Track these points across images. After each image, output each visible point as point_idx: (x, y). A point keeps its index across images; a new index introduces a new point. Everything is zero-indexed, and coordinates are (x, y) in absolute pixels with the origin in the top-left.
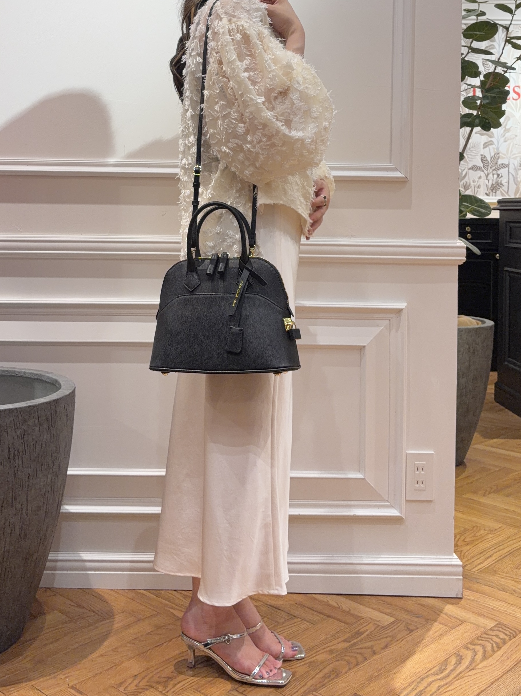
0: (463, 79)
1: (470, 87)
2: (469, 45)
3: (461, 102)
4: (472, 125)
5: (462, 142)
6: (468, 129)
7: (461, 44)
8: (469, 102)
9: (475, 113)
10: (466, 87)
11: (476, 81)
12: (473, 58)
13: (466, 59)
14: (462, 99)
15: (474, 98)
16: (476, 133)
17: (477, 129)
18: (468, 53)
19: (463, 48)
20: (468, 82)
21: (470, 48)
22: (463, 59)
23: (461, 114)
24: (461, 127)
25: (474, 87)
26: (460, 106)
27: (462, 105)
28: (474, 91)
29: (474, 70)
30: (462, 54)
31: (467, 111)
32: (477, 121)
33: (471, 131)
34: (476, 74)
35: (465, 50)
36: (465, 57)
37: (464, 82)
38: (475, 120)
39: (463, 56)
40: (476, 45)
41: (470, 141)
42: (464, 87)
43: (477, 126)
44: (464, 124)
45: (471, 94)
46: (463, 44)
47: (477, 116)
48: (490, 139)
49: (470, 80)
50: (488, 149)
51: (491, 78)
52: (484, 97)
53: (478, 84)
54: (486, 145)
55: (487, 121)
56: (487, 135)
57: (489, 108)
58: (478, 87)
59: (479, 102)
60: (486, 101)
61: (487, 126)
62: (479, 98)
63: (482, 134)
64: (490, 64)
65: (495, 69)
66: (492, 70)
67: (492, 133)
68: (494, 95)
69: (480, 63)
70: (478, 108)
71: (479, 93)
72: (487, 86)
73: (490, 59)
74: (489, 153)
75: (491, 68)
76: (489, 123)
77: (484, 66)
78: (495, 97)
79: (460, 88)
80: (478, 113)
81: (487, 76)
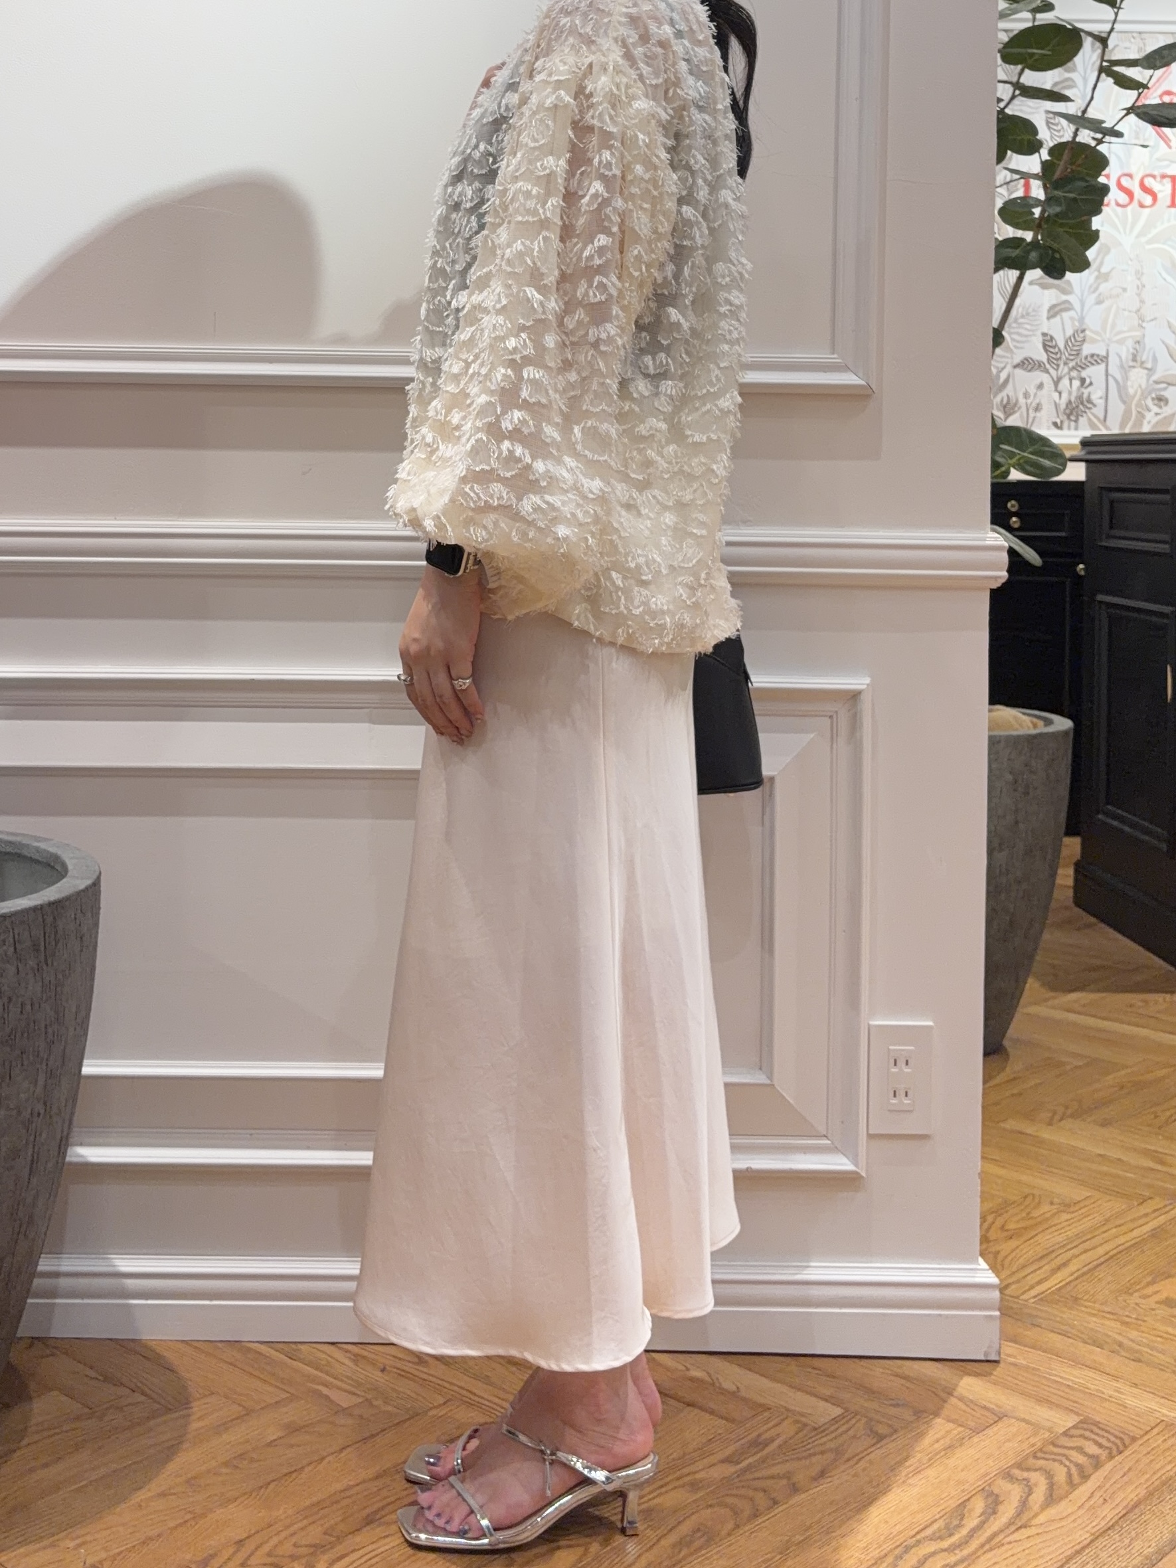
0: (1001, 158)
1: (1016, 176)
2: (1014, 80)
3: (996, 212)
4: (1022, 266)
5: (999, 305)
6: (1013, 274)
7: (995, 76)
8: (1014, 212)
9: (1028, 236)
10: (1009, 176)
11: (1032, 163)
12: (1024, 108)
13: (1008, 111)
14: (999, 203)
15: (1026, 202)
16: (1031, 283)
17: (1034, 274)
18: (1013, 97)
19: (1000, 85)
20: (1012, 166)
21: (1017, 85)
22: (1001, 111)
23: (996, 239)
24: (996, 270)
25: (1025, 176)
26: (993, 221)
27: (998, 218)
28: (1027, 187)
29: (1026, 137)
30: (999, 100)
31: (1010, 232)
32: (1034, 256)
33: (1020, 279)
34: (1032, 146)
35: (1004, 91)
36: (1006, 107)
37: (1003, 164)
38: (1028, 252)
39: (1002, 105)
40: (1031, 78)
41: (1018, 301)
42: (1002, 176)
43: (1034, 267)
44: (1002, 263)
45: (1020, 193)
46: (1001, 76)
47: (1034, 243)
48: (1064, 298)
49: (1017, 161)
50: (1057, 319)
51: (1066, 157)
52: (1050, 200)
53: (1036, 168)
54: (1055, 311)
55: (1057, 256)
56: (1057, 287)
57: (1062, 225)
58: (1036, 176)
59: (1037, 212)
60: (1055, 209)
61: (1055, 268)
62: (1038, 202)
63: (1044, 287)
64: (1064, 122)
65: (1076, 134)
66: (1067, 137)
67: (1069, 282)
68: (1071, 195)
69: (1039, 121)
70: (1036, 226)
71: (1038, 191)
72: (1057, 175)
73: (1064, 111)
74: (1060, 330)
75: (1066, 132)
76: (1062, 260)
77: (1049, 128)
78: (1075, 200)
79: (995, 179)
80: (1035, 237)
81: (1056, 150)
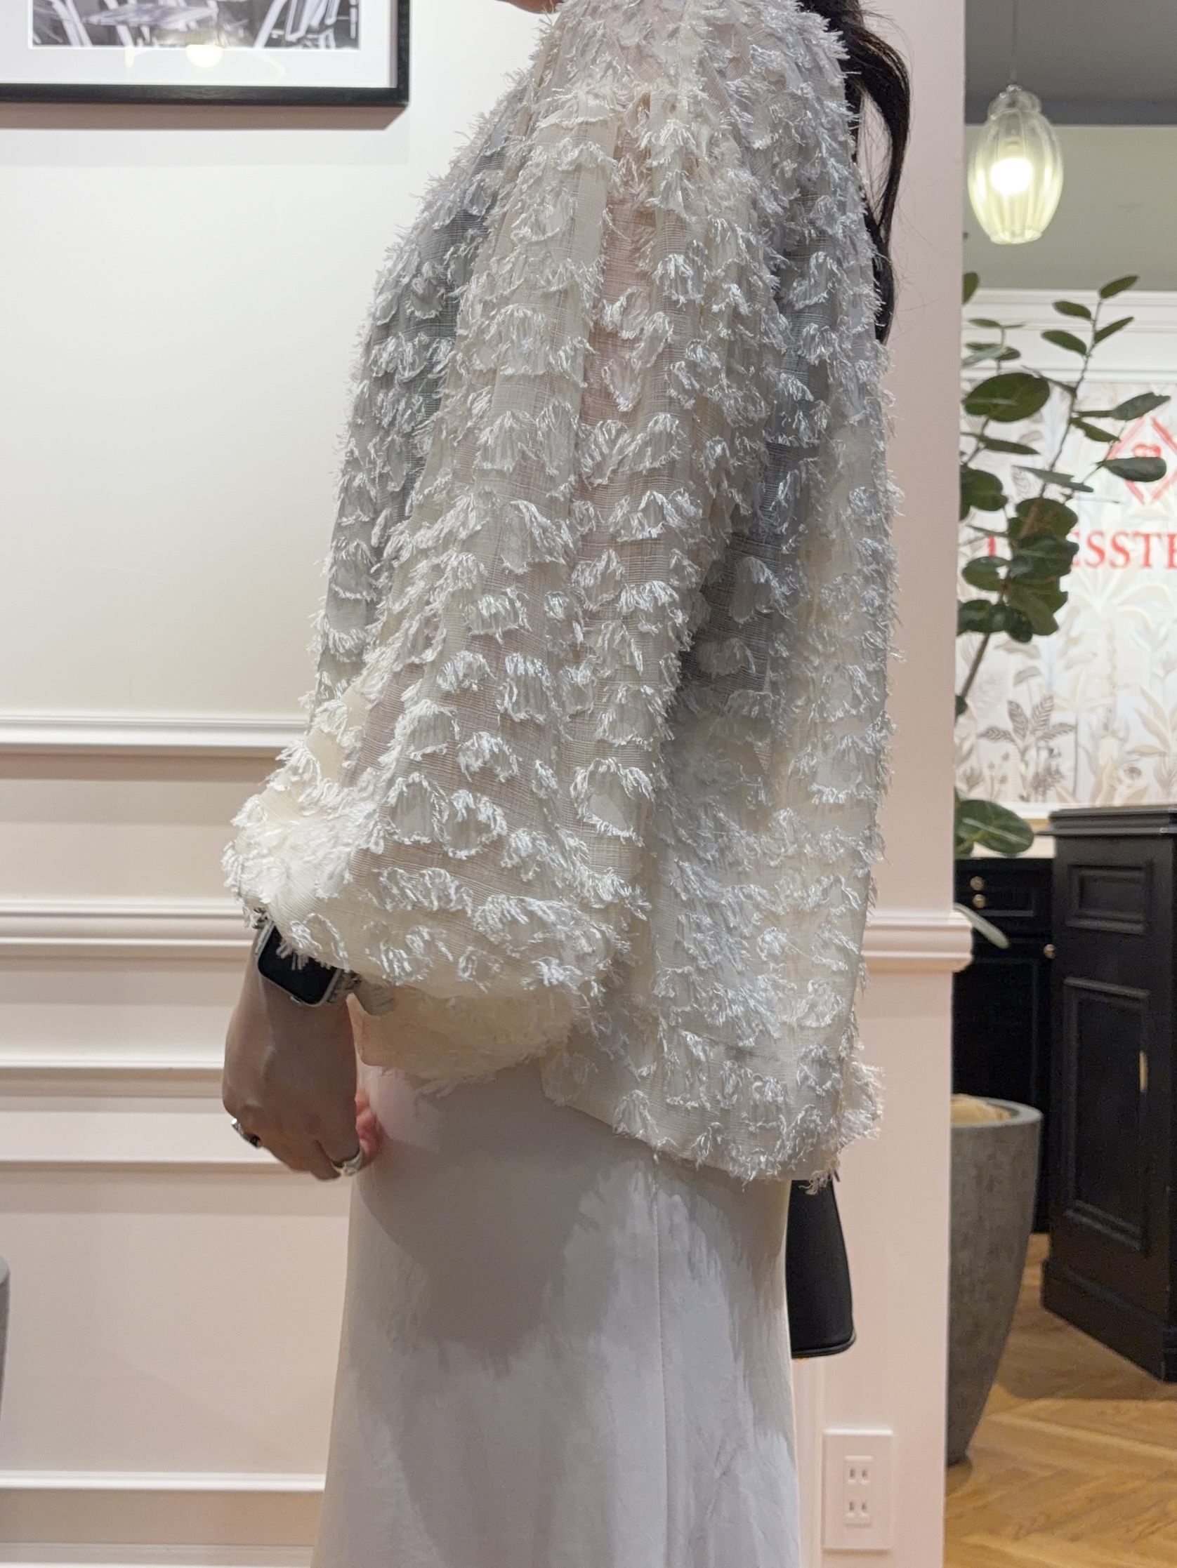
0: (964, 514)
1: (980, 534)
2: (978, 431)
3: (959, 573)
4: (986, 628)
5: (962, 671)
6: (977, 638)
7: (958, 427)
8: (979, 572)
9: (993, 597)
10: (972, 534)
11: (998, 520)
12: (988, 462)
13: (973, 465)
14: (962, 563)
15: (991, 562)
16: (997, 647)
17: (1000, 638)
18: (977, 450)
19: (964, 439)
20: (977, 523)
21: (981, 438)
22: (964, 467)
23: (959, 602)
24: (960, 633)
25: (991, 534)
26: (956, 581)
27: (961, 579)
28: (992, 545)
29: (992, 493)
30: (962, 454)
31: (973, 593)
32: (999, 618)
33: (985, 643)
34: (997, 503)
35: (968, 444)
36: (971, 459)
37: (968, 520)
38: (992, 615)
39: (965, 458)
40: (996, 430)
41: (982, 667)
42: (966, 533)
43: (998, 630)
44: (965, 626)
45: (983, 552)
46: (965, 427)
47: (1000, 606)
48: (1031, 663)
49: (981, 518)
50: (1023, 686)
51: (1032, 514)
52: (1016, 560)
53: (1002, 526)
54: (1021, 677)
55: (1024, 619)
56: (1025, 652)
57: (1029, 586)
58: (1002, 535)
59: (1002, 572)
60: (1021, 569)
61: (1022, 631)
62: (1003, 562)
63: (1011, 651)
64: (1031, 477)
65: (1043, 490)
66: (1034, 493)
67: (1036, 647)
68: (1039, 554)
69: (1004, 476)
70: (1002, 586)
71: (1004, 550)
72: (1024, 532)
73: (1030, 465)
74: (1027, 699)
75: (1033, 488)
76: (1029, 623)
77: (1016, 484)
78: (1043, 560)
79: (957, 538)
80: (1001, 598)
81: (1023, 507)
